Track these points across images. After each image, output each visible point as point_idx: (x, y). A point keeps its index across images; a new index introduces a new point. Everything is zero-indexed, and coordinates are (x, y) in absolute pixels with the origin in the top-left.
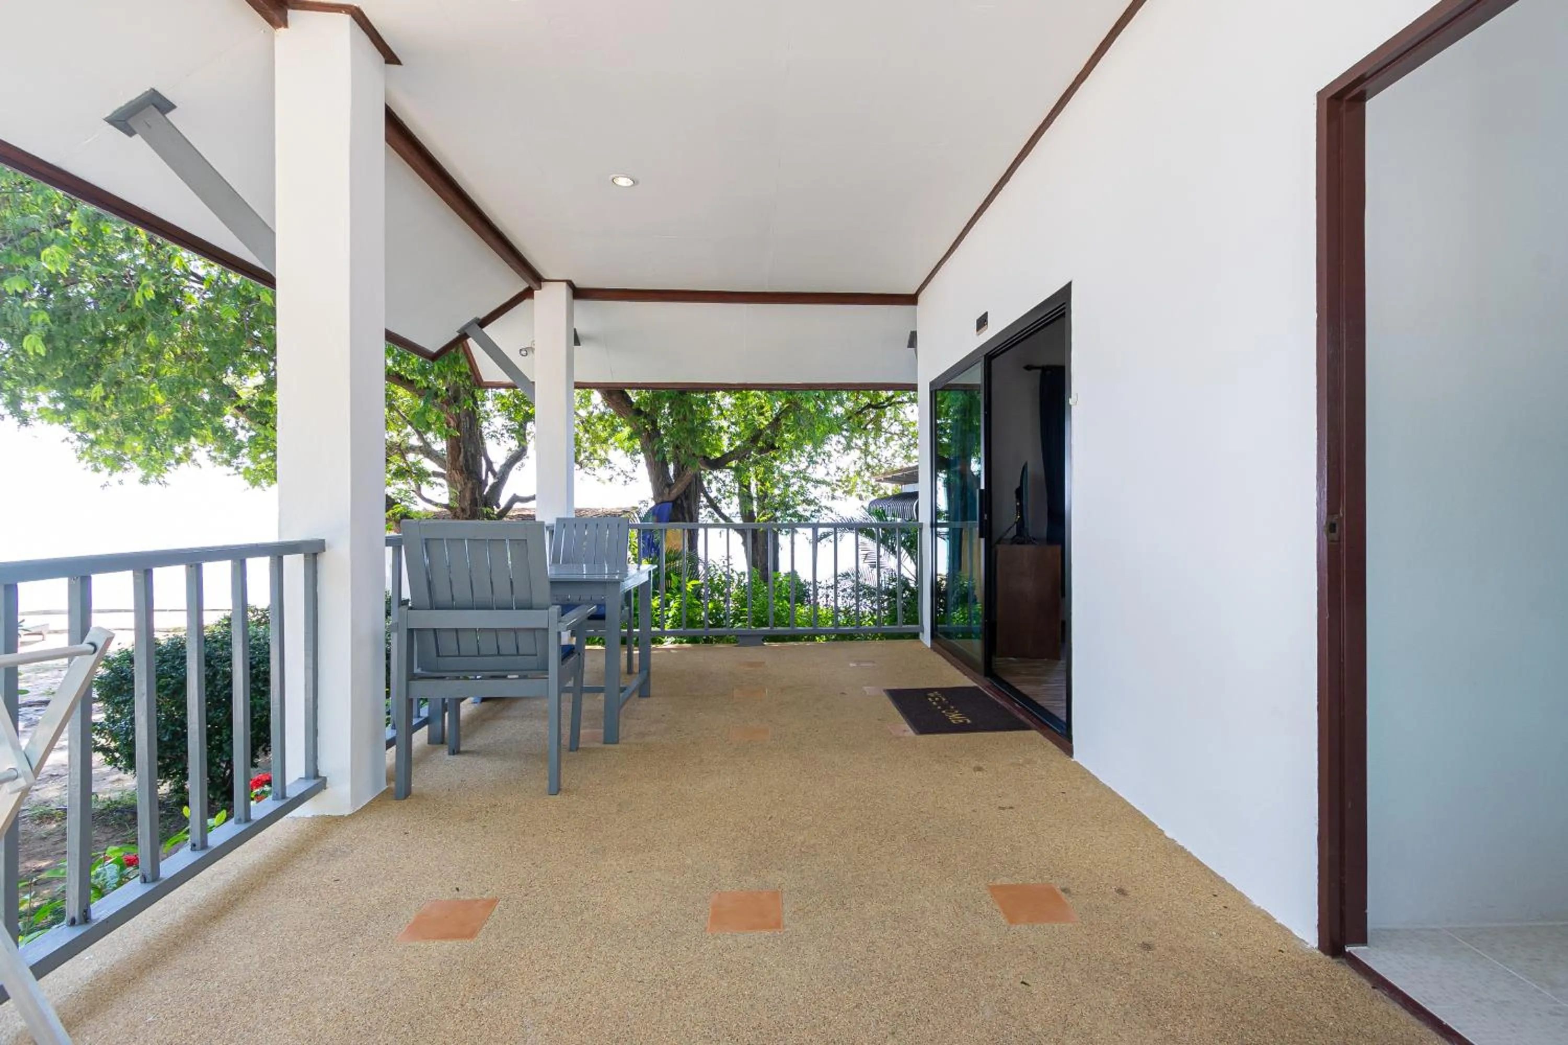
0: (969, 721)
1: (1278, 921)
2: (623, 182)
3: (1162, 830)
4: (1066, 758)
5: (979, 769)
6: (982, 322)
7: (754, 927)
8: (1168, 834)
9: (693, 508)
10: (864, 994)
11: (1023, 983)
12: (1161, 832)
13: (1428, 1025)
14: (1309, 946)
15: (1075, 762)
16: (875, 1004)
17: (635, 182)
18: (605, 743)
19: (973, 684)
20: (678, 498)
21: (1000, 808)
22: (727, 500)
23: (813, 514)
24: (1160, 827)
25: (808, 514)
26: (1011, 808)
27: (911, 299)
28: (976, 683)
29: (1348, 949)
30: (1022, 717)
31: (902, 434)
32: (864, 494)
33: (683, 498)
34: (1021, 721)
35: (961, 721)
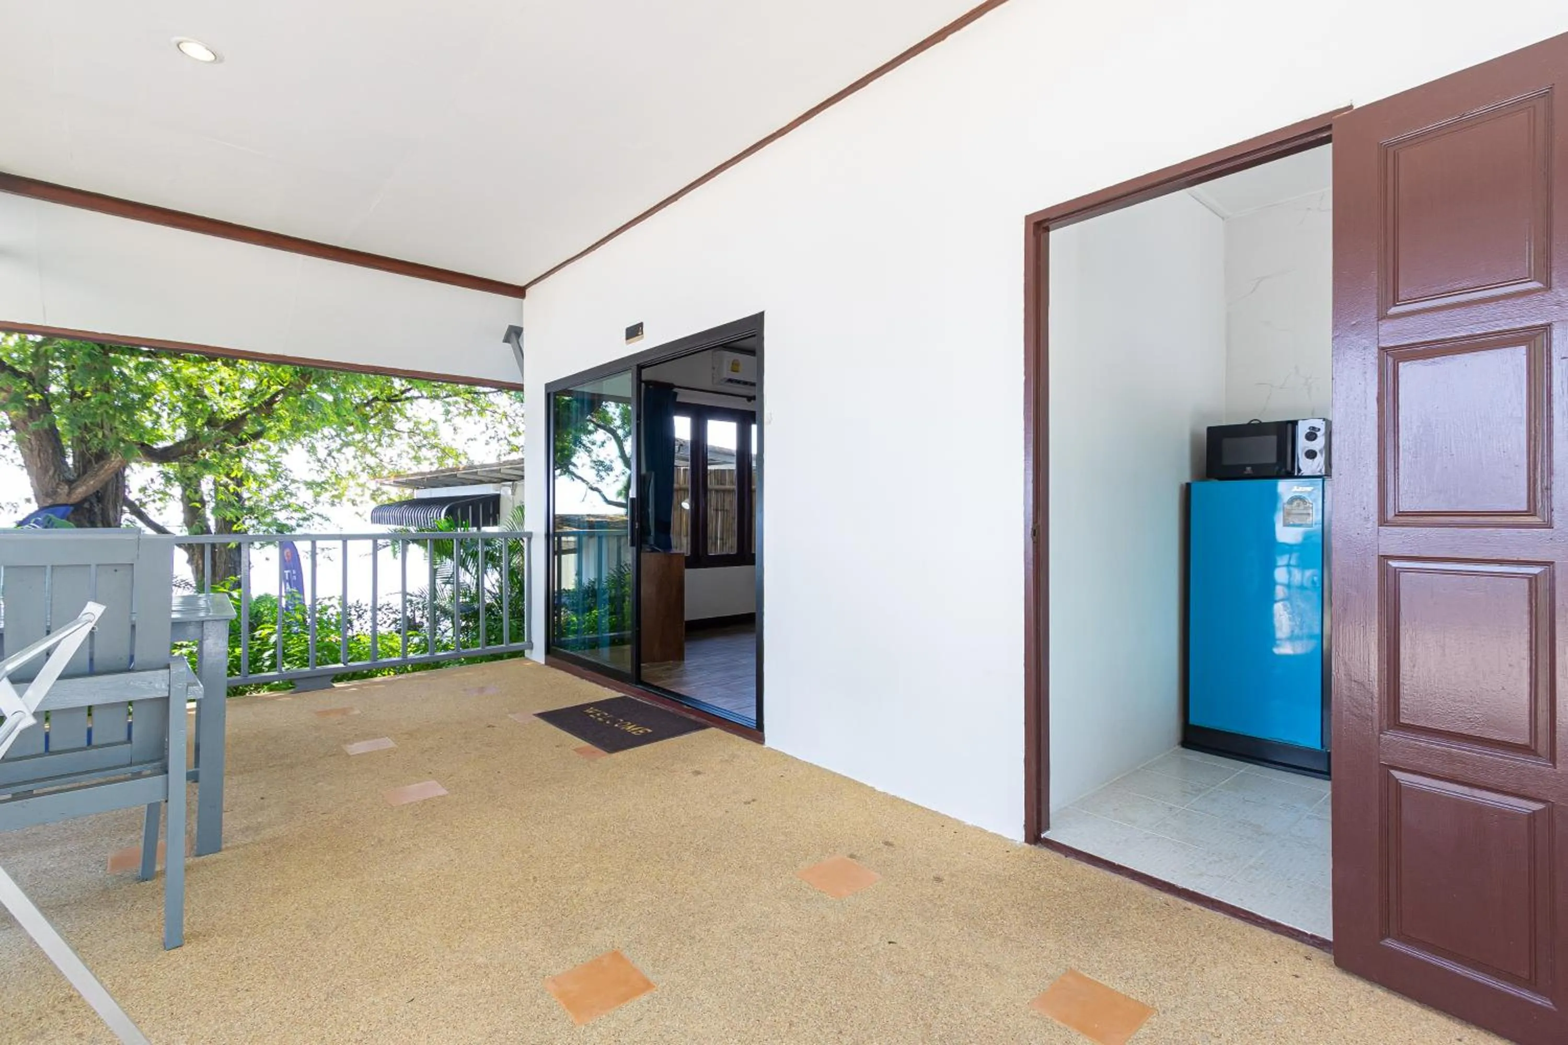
0: (649, 731)
1: (990, 831)
2: (197, 51)
3: (872, 788)
4: (759, 746)
5: (697, 773)
6: (634, 332)
7: (626, 998)
8: (879, 788)
9: (111, 513)
10: (787, 1011)
11: (890, 943)
12: (873, 790)
13: (1105, 869)
14: (1018, 843)
15: (769, 749)
16: (804, 1014)
17: (218, 58)
18: (199, 855)
19: (621, 695)
20: (85, 500)
21: (745, 803)
22: (159, 504)
23: (301, 522)
24: (870, 785)
25: (293, 523)
26: (754, 800)
27: (519, 292)
28: (624, 693)
29: (1043, 836)
30: (693, 717)
31: (411, 433)
32: (358, 500)
33: (94, 500)
34: (696, 722)
35: (641, 731)
